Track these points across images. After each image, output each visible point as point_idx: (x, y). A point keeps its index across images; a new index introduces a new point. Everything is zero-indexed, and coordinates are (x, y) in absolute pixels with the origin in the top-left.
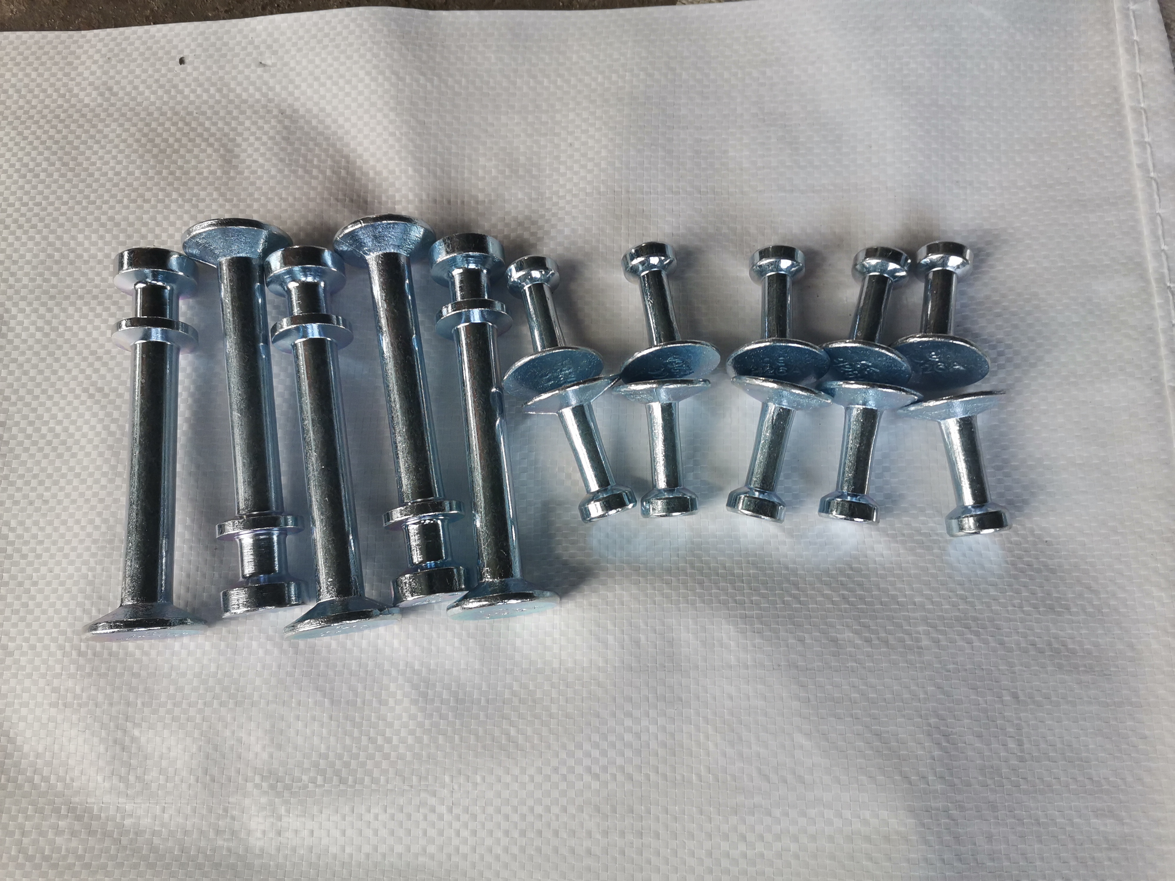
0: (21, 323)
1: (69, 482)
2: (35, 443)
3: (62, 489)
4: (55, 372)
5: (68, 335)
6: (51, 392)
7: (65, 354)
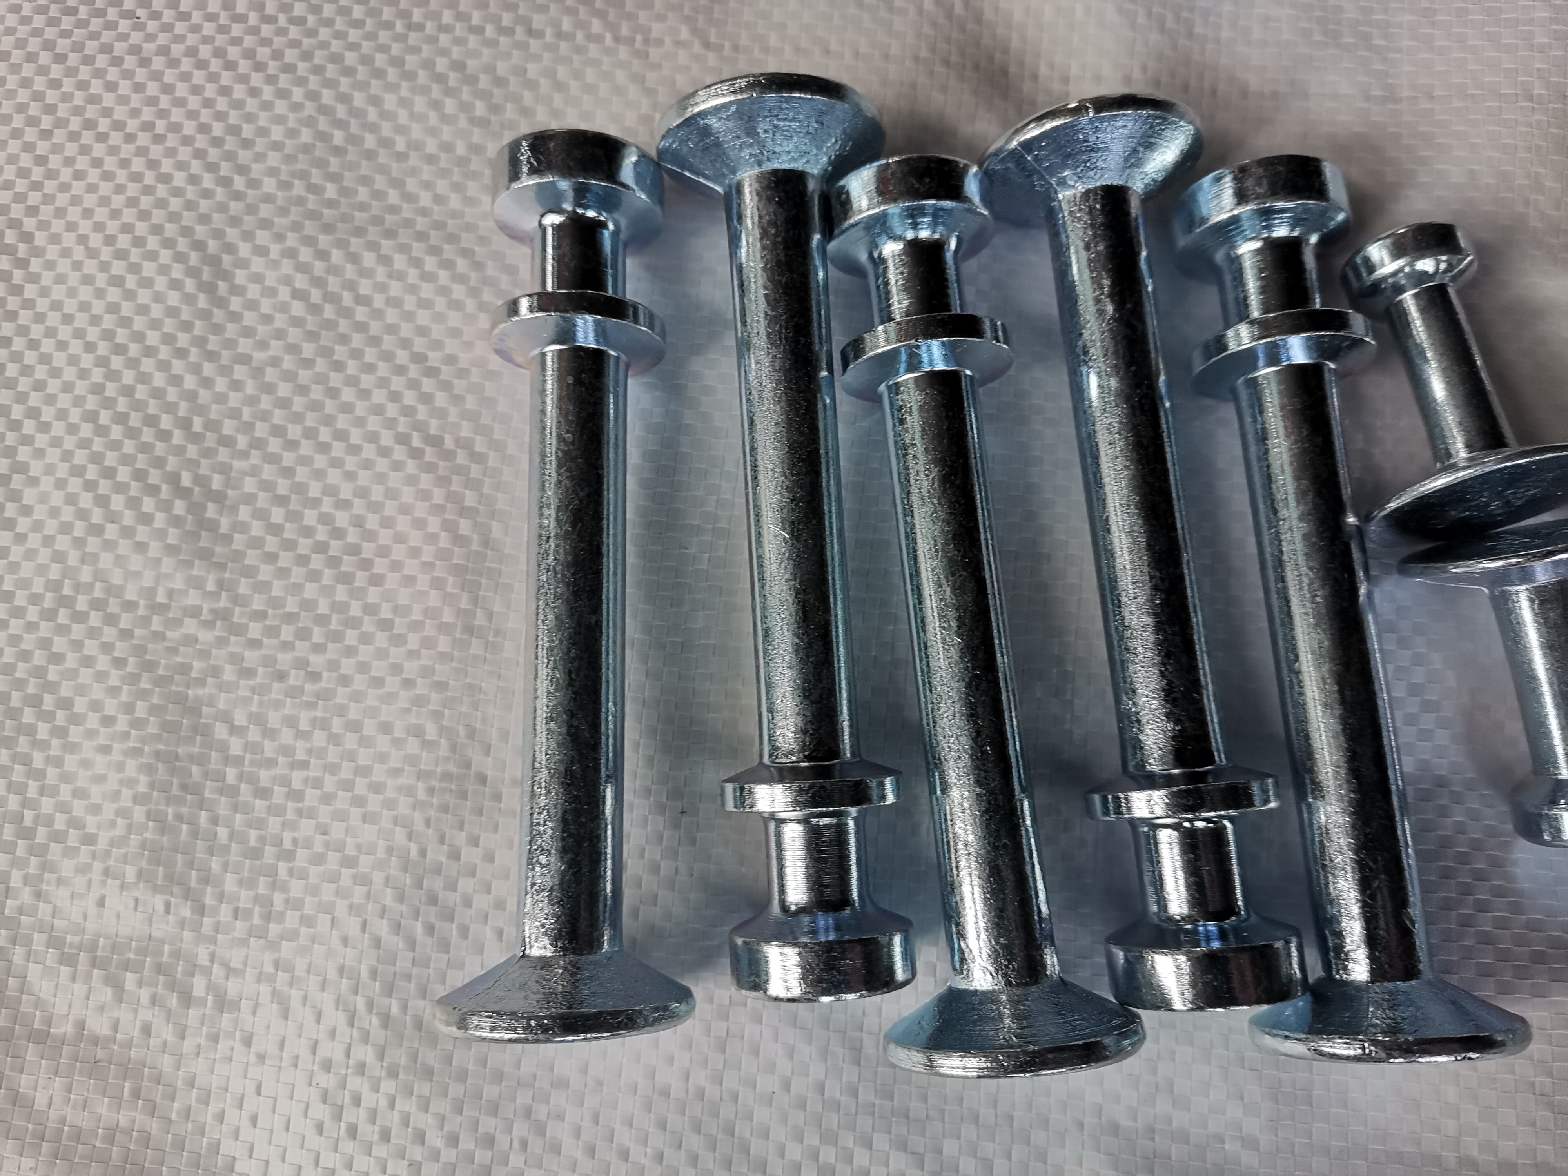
0: (258, 278)
1: (366, 639)
2: (289, 545)
3: (350, 652)
4: (333, 393)
5: (361, 313)
6: (325, 435)
7: (357, 354)
